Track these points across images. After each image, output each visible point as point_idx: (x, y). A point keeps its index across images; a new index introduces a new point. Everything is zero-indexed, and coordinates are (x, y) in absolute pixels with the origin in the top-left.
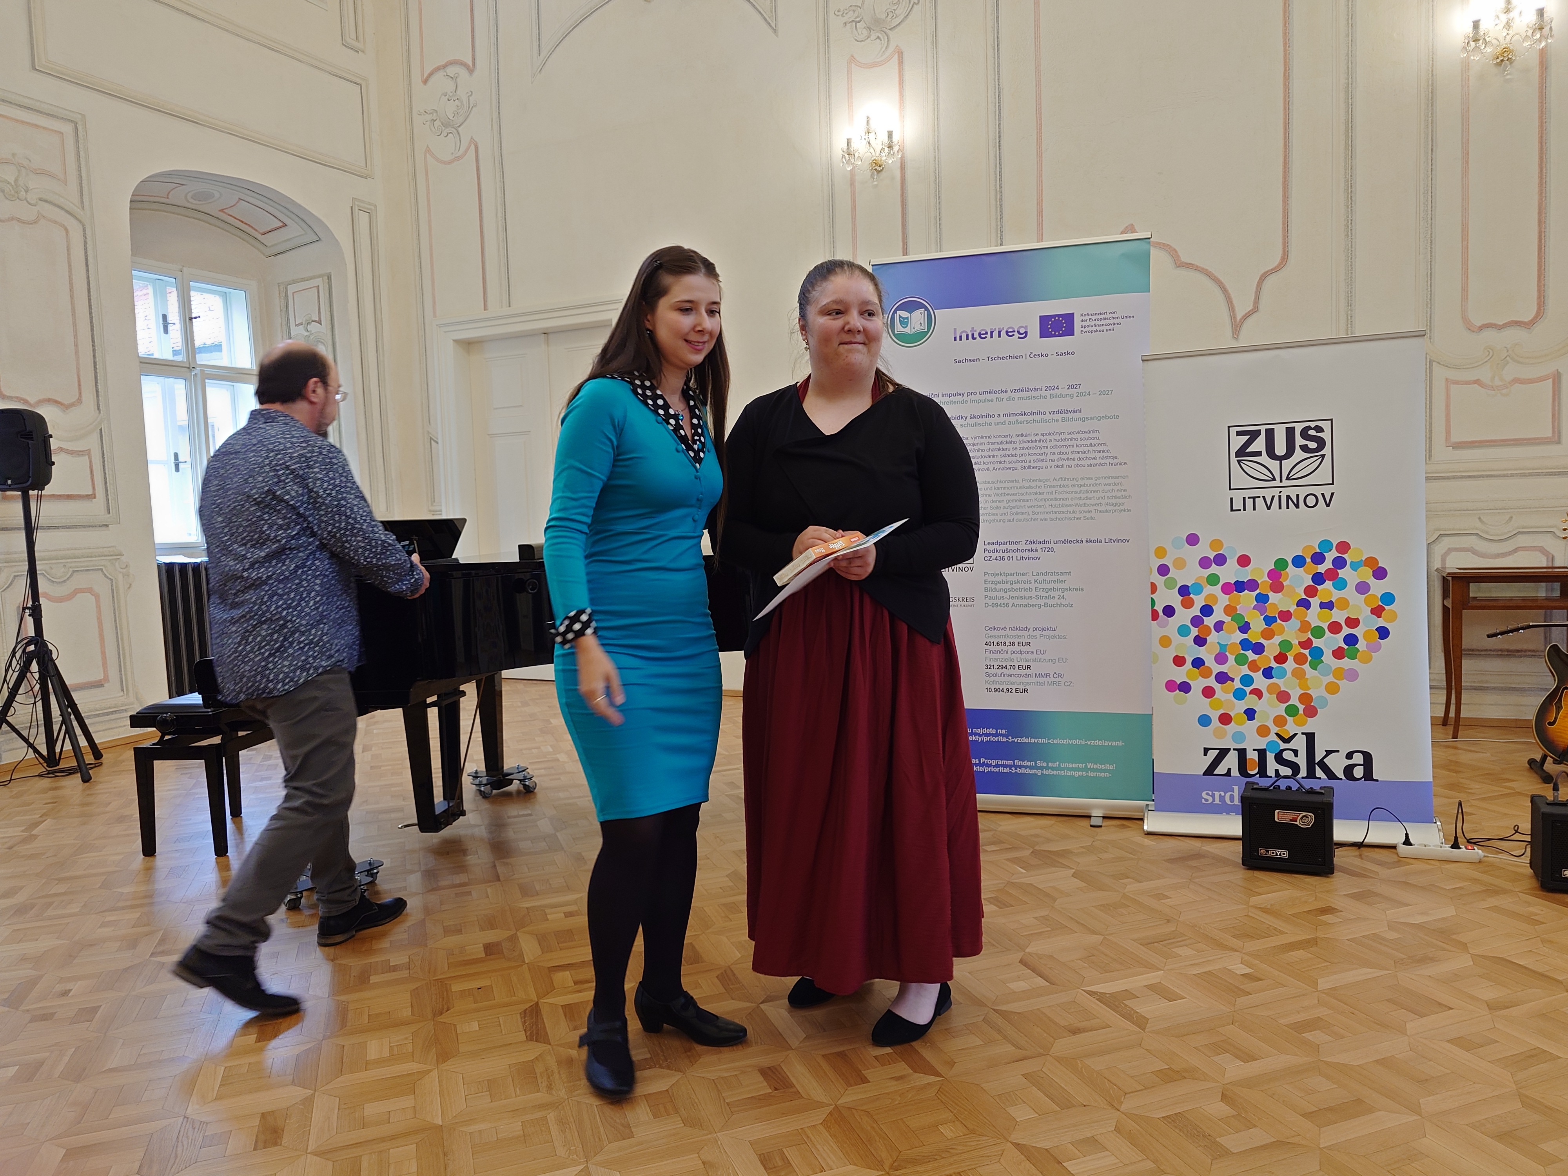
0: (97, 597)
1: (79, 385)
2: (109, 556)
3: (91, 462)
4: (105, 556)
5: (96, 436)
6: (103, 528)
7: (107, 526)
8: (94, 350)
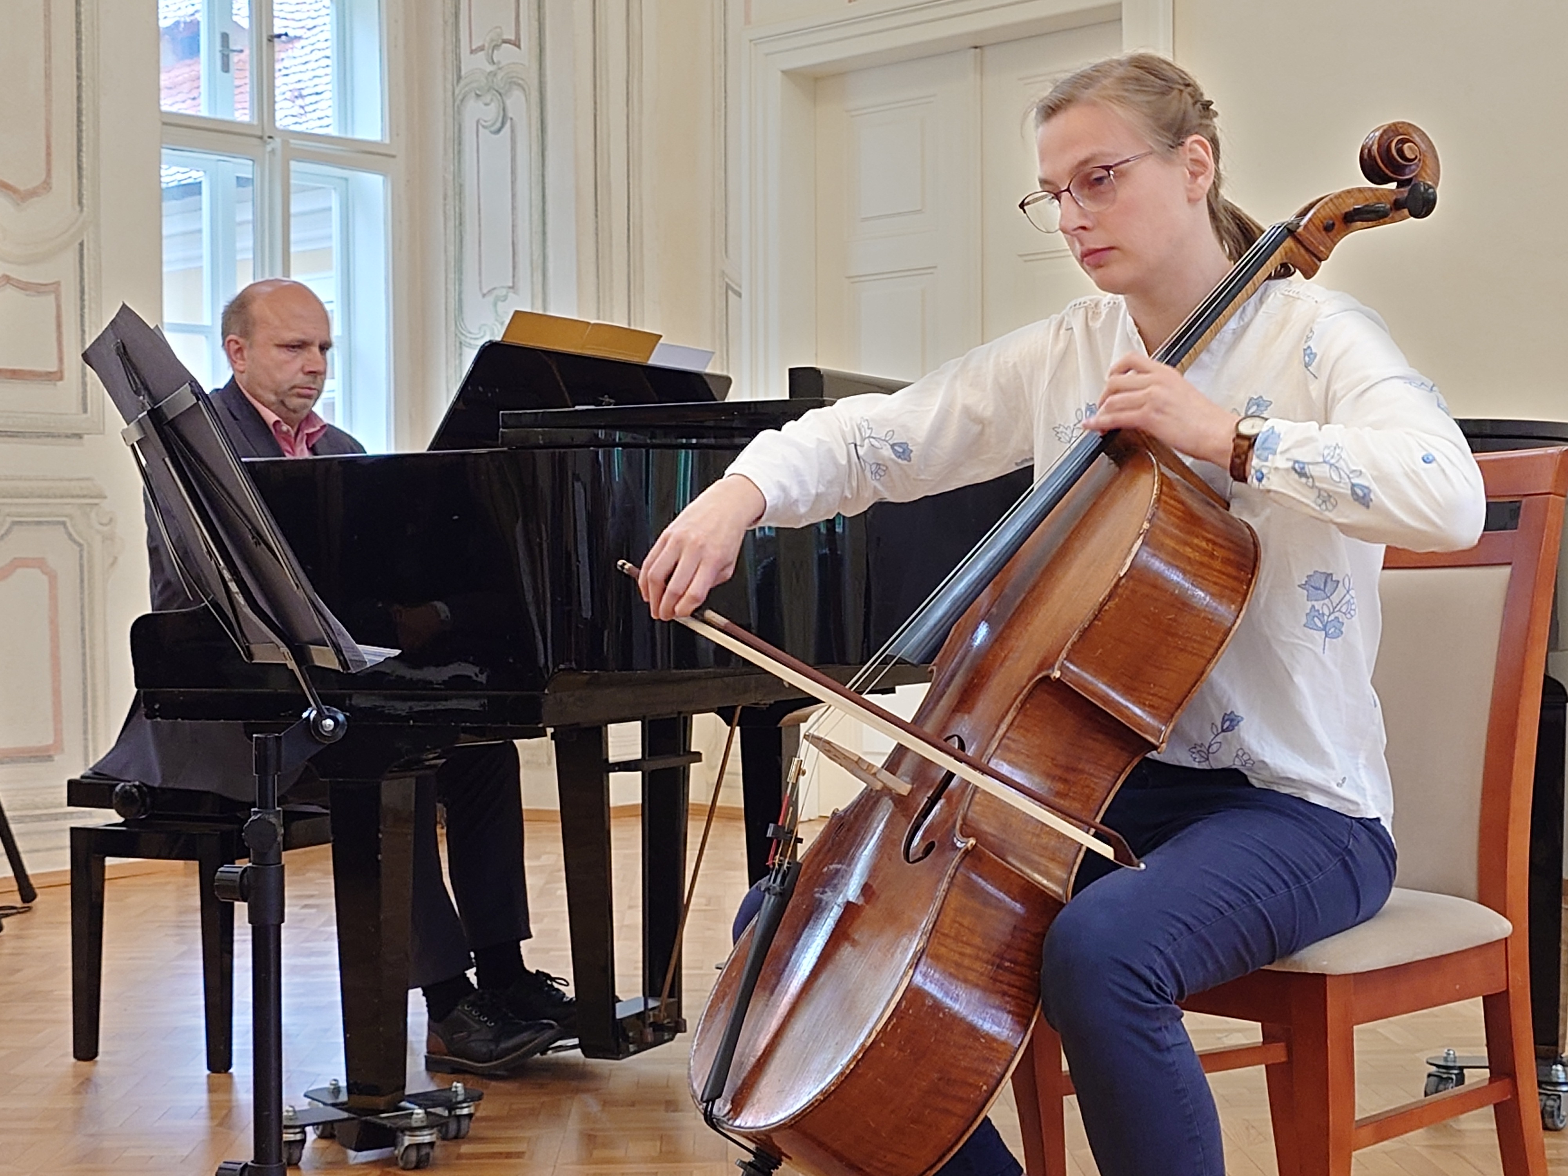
0: (53, 578)
1: (49, 154)
2: (78, 496)
3: (58, 307)
4: (73, 497)
5: (70, 257)
6: (74, 441)
7: (80, 436)
8: (79, 86)
